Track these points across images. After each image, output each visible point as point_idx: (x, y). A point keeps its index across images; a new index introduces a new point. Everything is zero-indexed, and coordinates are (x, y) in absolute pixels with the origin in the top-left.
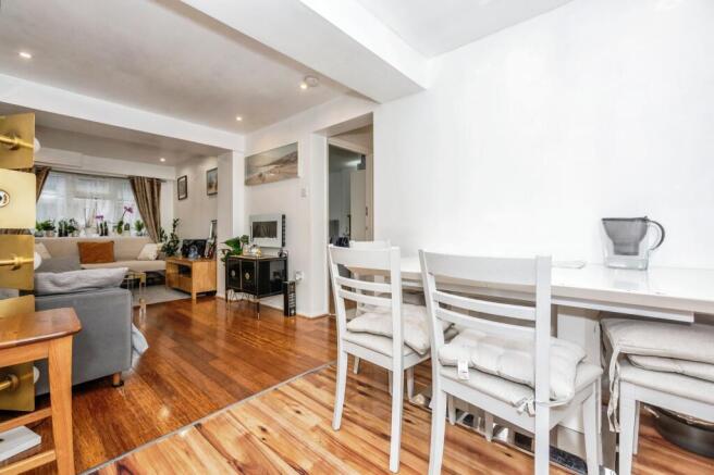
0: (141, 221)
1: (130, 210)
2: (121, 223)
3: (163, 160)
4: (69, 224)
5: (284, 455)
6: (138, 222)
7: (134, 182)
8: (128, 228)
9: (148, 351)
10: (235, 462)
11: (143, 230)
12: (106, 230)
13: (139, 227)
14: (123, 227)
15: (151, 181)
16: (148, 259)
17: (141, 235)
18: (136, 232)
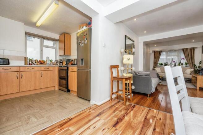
0: (187, 62)
1: (184, 59)
2: (180, 63)
3: (193, 41)
4: (166, 63)
6: (186, 62)
7: (184, 50)
8: (182, 64)
10: (147, 117)
11: (188, 65)
12: (175, 65)
13: (186, 64)
14: (181, 64)
15: (191, 49)
16: (187, 74)
17: (187, 66)
18: (185, 65)
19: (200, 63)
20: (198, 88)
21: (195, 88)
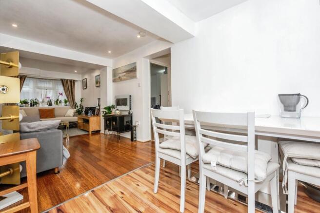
0: (67, 99)
1: (61, 94)
2: (58, 100)
3: (76, 71)
4: (35, 101)
5: (132, 204)
6: (65, 100)
7: (63, 81)
8: (60, 102)
9: (70, 157)
10: (110, 207)
11: (68, 103)
12: (51, 103)
13: (66, 102)
14: (58, 102)
15: (71, 81)
16: (70, 116)
17: (67, 105)
18: (64, 104)
19: (81, 101)
20: (90, 133)
21: (87, 133)
